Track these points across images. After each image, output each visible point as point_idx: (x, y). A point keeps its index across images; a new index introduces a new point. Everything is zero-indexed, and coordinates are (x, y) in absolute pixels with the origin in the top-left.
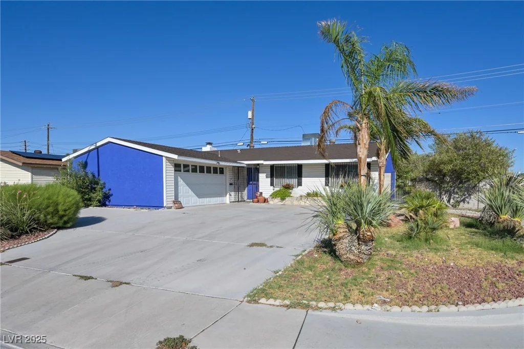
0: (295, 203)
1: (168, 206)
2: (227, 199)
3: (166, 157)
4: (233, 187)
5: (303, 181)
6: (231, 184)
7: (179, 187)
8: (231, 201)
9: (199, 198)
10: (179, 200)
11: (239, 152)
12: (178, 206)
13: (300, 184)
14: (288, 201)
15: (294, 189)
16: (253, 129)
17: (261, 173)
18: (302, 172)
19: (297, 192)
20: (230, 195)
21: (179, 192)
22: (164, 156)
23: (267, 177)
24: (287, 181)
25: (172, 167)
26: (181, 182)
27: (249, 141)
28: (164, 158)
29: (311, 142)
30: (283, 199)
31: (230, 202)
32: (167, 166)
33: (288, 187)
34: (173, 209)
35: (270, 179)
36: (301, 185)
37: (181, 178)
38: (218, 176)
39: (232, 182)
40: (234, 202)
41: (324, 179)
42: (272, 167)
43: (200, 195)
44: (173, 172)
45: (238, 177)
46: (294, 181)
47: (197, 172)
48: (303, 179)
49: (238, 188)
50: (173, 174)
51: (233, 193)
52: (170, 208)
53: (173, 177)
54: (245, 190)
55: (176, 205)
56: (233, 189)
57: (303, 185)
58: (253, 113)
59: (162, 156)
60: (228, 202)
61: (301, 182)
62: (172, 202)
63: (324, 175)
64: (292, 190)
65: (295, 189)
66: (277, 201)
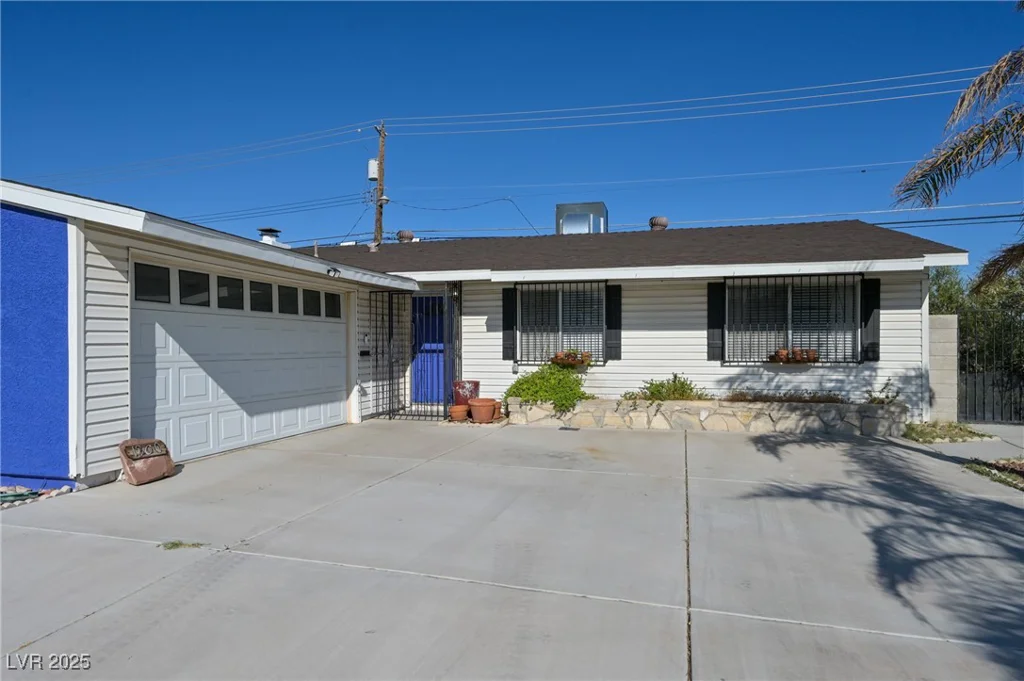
0: (612, 420)
1: (94, 470)
2: (353, 408)
3: (88, 226)
4: (371, 363)
5: (623, 341)
6: (364, 354)
7: (160, 375)
8: (366, 413)
9: (251, 414)
10: (158, 437)
11: (373, 250)
12: (150, 468)
13: (613, 352)
14: (581, 414)
15: (590, 370)
16: (381, 206)
17: (466, 314)
18: (620, 311)
19: (606, 380)
20: (363, 393)
21: (159, 394)
22: (75, 220)
23: (490, 328)
24: (565, 343)
25: (119, 276)
26: (167, 348)
27: (373, 236)
28: (72, 230)
29: (597, 225)
30: (562, 408)
31: (364, 418)
32: (91, 272)
33: (572, 363)
34: (122, 488)
35: (500, 334)
36: (618, 357)
37: (170, 332)
38: (322, 324)
39: (369, 344)
40: (372, 416)
41: (704, 333)
42: (510, 293)
43: (253, 404)
44: (127, 301)
45: (391, 327)
46: (591, 343)
47: (241, 307)
48: (624, 334)
49: (391, 365)
50: (126, 313)
51: (371, 384)
52: (109, 479)
53: (127, 326)
54: (405, 371)
55: (139, 464)
56: (371, 370)
57: (623, 356)
58: (381, 165)
59: (63, 219)
60: (354, 417)
61: (619, 347)
62: (117, 452)
63: (706, 321)
64: (585, 372)
65: (594, 369)
66: (540, 414)
